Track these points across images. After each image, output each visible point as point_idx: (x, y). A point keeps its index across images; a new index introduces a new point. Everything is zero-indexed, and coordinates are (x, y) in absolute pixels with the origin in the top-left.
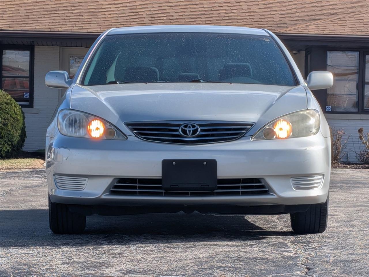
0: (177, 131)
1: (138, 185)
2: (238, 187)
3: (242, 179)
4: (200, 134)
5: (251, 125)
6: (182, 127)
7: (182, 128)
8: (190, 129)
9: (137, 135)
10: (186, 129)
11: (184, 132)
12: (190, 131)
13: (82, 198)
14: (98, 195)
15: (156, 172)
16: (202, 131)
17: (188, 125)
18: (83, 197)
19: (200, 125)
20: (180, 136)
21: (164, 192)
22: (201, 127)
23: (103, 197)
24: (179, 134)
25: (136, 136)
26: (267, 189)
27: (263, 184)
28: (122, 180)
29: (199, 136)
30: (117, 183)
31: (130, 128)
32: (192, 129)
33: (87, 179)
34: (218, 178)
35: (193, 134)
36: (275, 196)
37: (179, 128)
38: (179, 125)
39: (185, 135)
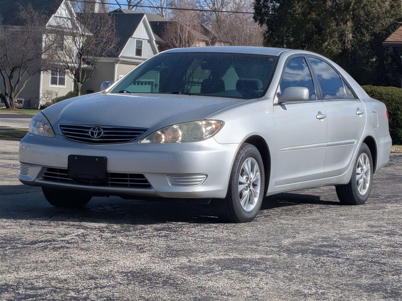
0: (88, 132)
1: (58, 174)
2: (126, 181)
3: (129, 174)
4: (103, 136)
5: (145, 130)
6: (91, 129)
7: (91, 131)
8: (96, 132)
10: (93, 131)
11: (92, 134)
12: (96, 133)
14: (34, 179)
15: (64, 164)
16: (105, 133)
17: (95, 128)
19: (104, 129)
20: (89, 137)
22: (104, 131)
23: (37, 181)
24: (89, 135)
25: (63, 135)
26: (149, 184)
27: (145, 179)
29: (102, 137)
31: (61, 129)
32: (97, 132)
35: (97, 136)
36: (153, 190)
38: (89, 128)
39: (92, 136)
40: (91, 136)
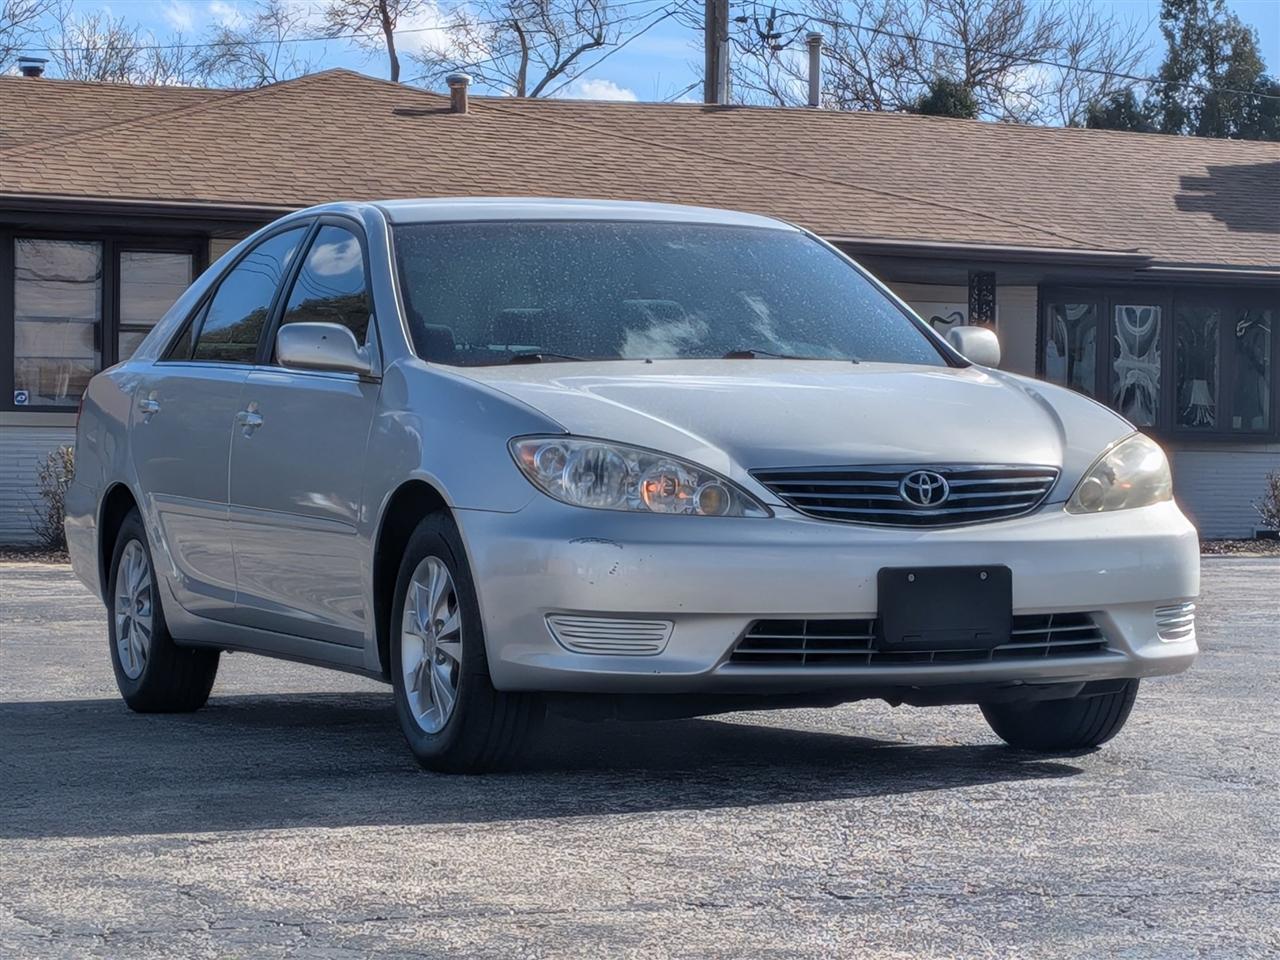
0: (895, 491)
1: (806, 637)
2: (1042, 638)
3: (1055, 615)
4: (949, 499)
5: (1053, 474)
6: (906, 481)
7: (907, 483)
8: (925, 487)
9: (793, 503)
10: (916, 486)
11: (913, 493)
12: (925, 492)
13: (662, 676)
14: (707, 666)
15: (857, 600)
16: (952, 490)
17: (919, 476)
18: (662, 674)
19: (949, 476)
20: (903, 505)
21: (873, 654)
22: (950, 481)
23: (721, 671)
24: (900, 499)
25: (789, 507)
26: (1105, 640)
27: (1097, 626)
28: (761, 625)
29: (948, 504)
30: (750, 634)
31: (767, 485)
32: (929, 486)
33: (669, 624)
34: (1014, 613)
35: (932, 501)
36: (1126, 658)
37: (900, 485)
38: (898, 477)
39: (915, 504)
40: (909, 500)
